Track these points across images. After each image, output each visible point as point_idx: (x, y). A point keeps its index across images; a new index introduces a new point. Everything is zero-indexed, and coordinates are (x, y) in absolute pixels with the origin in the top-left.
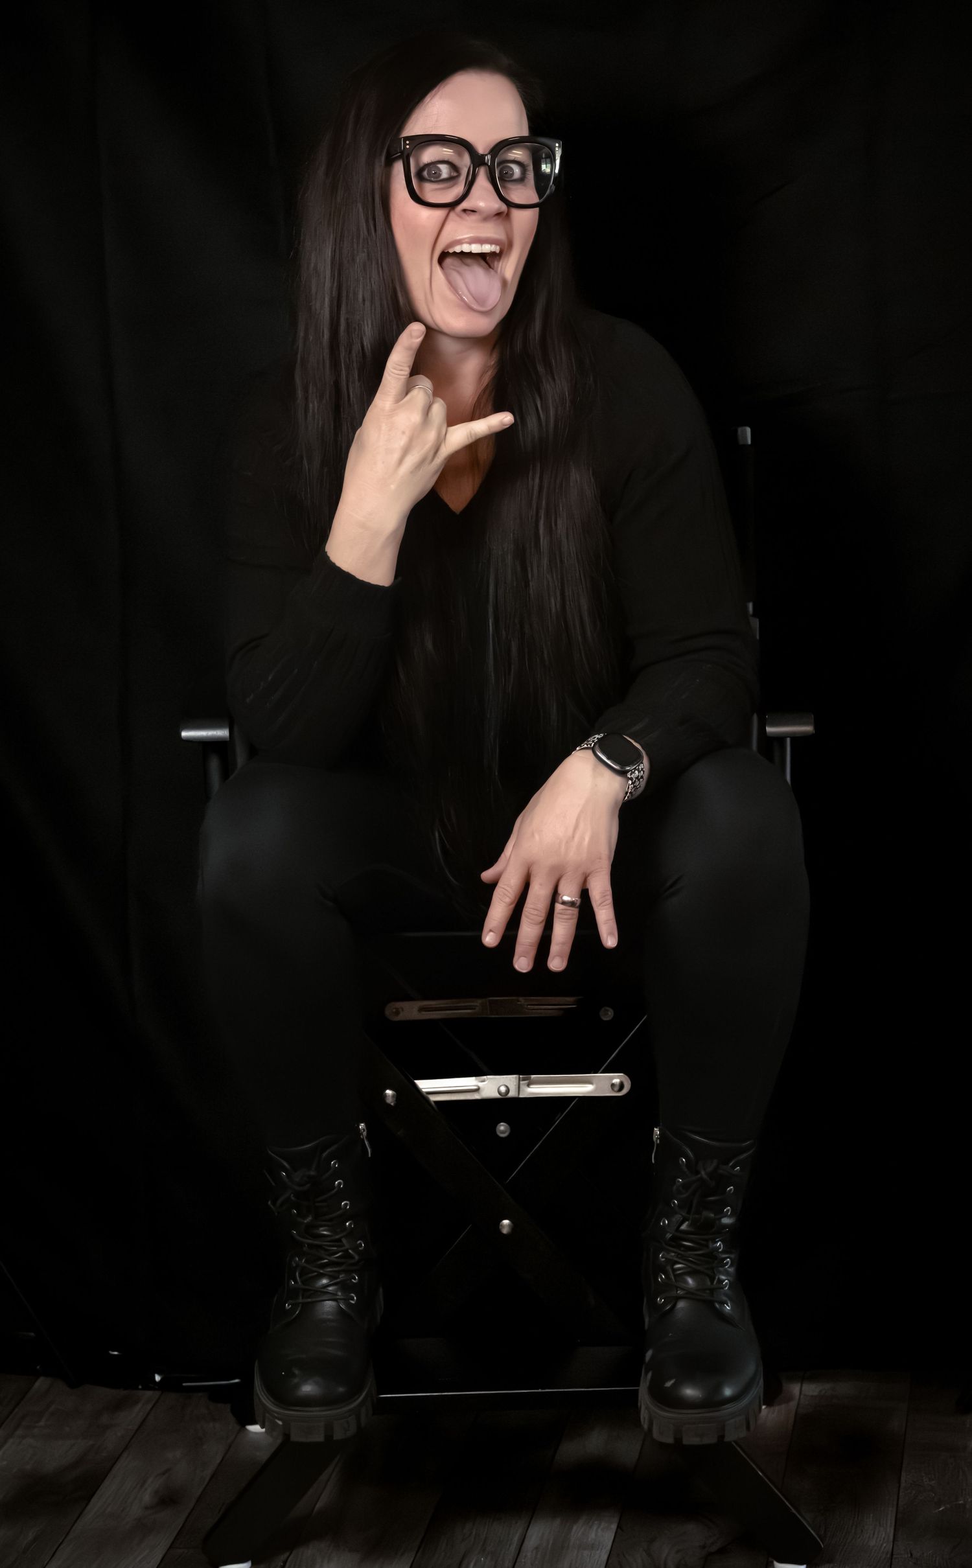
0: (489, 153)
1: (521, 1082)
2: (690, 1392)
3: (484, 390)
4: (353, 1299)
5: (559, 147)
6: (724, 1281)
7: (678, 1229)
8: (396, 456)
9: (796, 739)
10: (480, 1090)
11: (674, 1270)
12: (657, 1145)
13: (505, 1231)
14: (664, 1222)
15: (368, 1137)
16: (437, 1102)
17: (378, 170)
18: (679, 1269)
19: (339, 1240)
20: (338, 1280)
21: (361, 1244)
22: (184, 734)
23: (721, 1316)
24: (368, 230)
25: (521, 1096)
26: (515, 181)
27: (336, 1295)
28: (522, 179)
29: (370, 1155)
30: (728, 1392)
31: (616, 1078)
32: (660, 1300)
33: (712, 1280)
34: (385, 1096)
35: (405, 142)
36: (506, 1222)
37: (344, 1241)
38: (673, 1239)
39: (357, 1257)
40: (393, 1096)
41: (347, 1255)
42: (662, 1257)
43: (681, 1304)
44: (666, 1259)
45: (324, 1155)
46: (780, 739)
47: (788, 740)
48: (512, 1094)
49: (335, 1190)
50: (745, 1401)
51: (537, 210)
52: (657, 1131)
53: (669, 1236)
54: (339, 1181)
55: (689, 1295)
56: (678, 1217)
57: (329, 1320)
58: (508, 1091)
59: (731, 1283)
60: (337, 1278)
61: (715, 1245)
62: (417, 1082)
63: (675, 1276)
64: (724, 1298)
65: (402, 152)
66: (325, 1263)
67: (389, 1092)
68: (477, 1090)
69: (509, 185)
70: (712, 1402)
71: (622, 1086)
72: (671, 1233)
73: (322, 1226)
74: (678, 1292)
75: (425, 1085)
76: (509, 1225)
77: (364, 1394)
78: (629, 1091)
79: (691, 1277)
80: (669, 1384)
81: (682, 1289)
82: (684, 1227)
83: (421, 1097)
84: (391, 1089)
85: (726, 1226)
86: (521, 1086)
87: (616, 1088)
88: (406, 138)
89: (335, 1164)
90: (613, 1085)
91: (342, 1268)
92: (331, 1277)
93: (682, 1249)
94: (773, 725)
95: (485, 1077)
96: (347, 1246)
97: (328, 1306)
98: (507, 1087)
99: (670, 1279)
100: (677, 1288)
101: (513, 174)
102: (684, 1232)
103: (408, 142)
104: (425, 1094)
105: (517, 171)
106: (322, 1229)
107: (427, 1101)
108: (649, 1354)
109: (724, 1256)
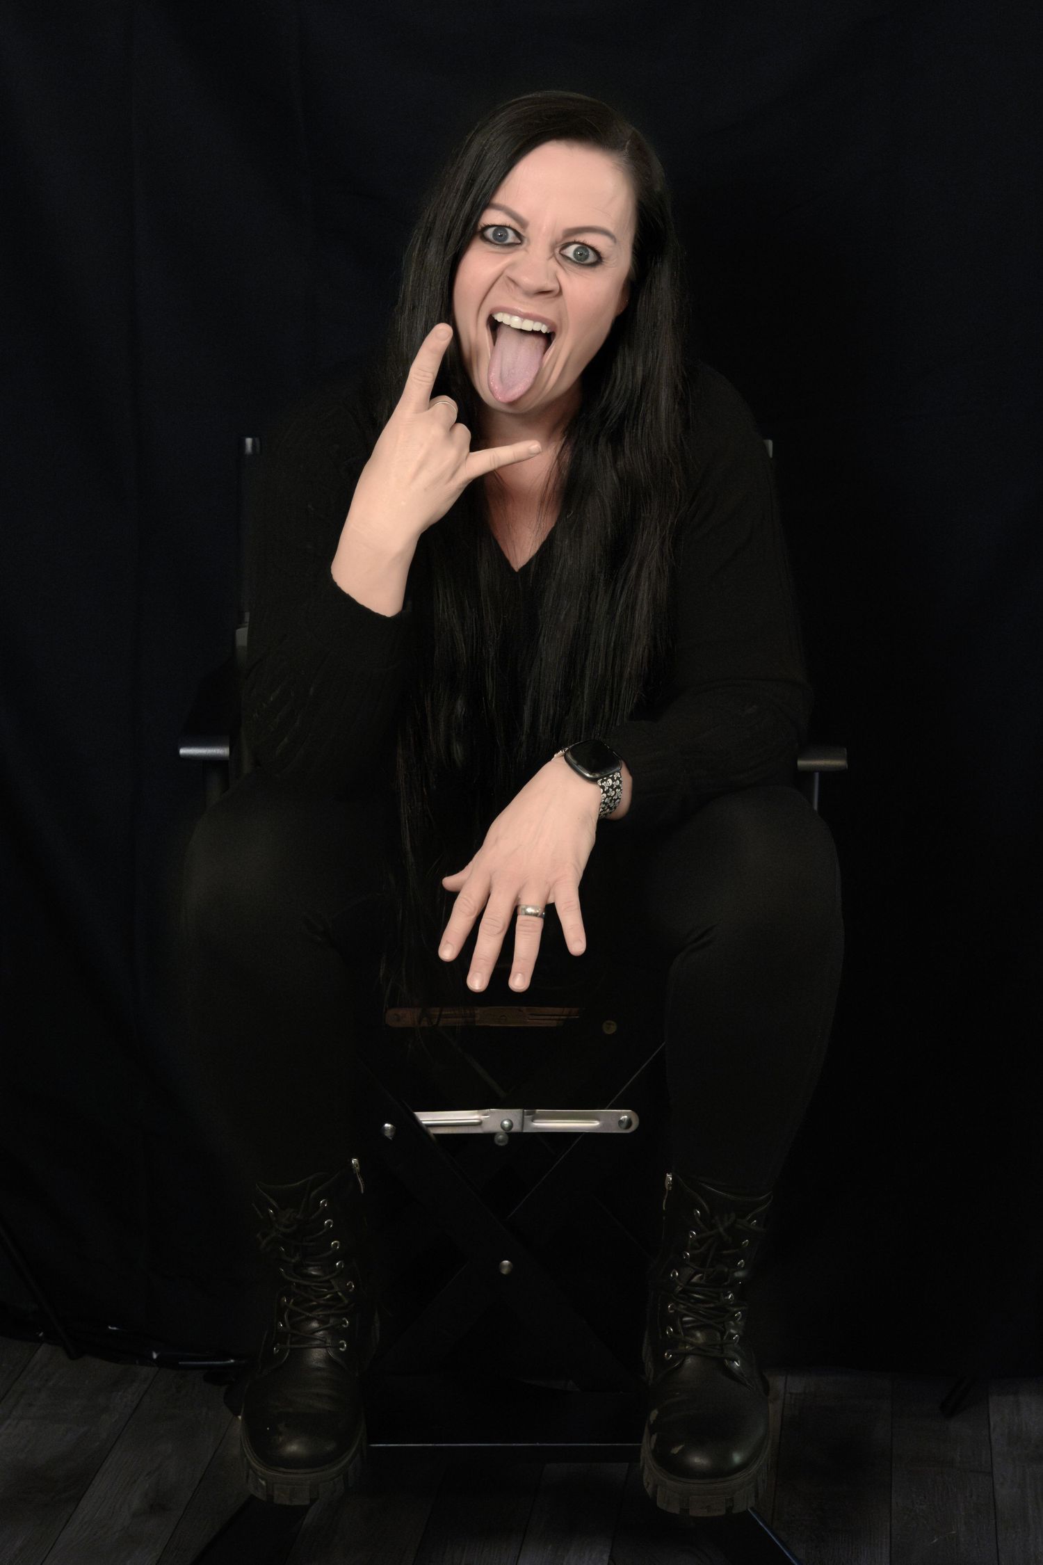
1: (525, 1117)
2: (698, 1460)
4: (343, 1347)
6: (734, 1335)
7: (689, 1283)
8: (412, 468)
10: (483, 1125)
11: (683, 1323)
12: (669, 1191)
13: (505, 1271)
14: (674, 1274)
15: (361, 1172)
16: (437, 1136)
18: (687, 1322)
19: (328, 1281)
20: (328, 1325)
21: (350, 1285)
23: (729, 1372)
25: (524, 1131)
27: (325, 1342)
29: (362, 1191)
30: (737, 1458)
31: (625, 1115)
32: (668, 1356)
33: (723, 1334)
34: (384, 1129)
36: (506, 1262)
37: (333, 1282)
38: (683, 1291)
39: (346, 1301)
40: (392, 1130)
41: (336, 1298)
42: (671, 1309)
43: (689, 1361)
44: (676, 1311)
45: (314, 1193)
47: (817, 774)
48: (516, 1128)
49: (325, 1230)
50: (754, 1469)
52: (670, 1177)
53: (679, 1289)
54: (329, 1220)
55: (699, 1351)
56: (689, 1271)
57: (318, 1369)
58: (511, 1126)
59: (741, 1338)
60: (328, 1322)
61: (726, 1298)
62: (417, 1114)
63: (683, 1329)
64: (732, 1354)
66: (314, 1305)
67: (387, 1125)
68: (480, 1124)
70: (721, 1471)
71: (629, 1123)
72: (681, 1286)
73: (312, 1266)
74: (687, 1347)
75: (426, 1118)
76: (509, 1265)
77: (354, 1449)
78: (638, 1127)
79: (701, 1331)
80: (676, 1450)
81: (692, 1344)
82: (695, 1279)
83: (421, 1130)
84: (389, 1123)
85: (739, 1279)
86: (525, 1120)
87: (624, 1125)
89: (324, 1203)
90: (621, 1122)
91: (333, 1311)
92: (320, 1322)
93: (692, 1301)
95: (488, 1110)
96: (337, 1289)
97: (317, 1355)
98: (510, 1121)
99: (679, 1333)
100: (685, 1343)
102: (695, 1285)
104: (425, 1127)
106: (311, 1268)
107: (427, 1134)
108: (654, 1414)
109: (735, 1309)
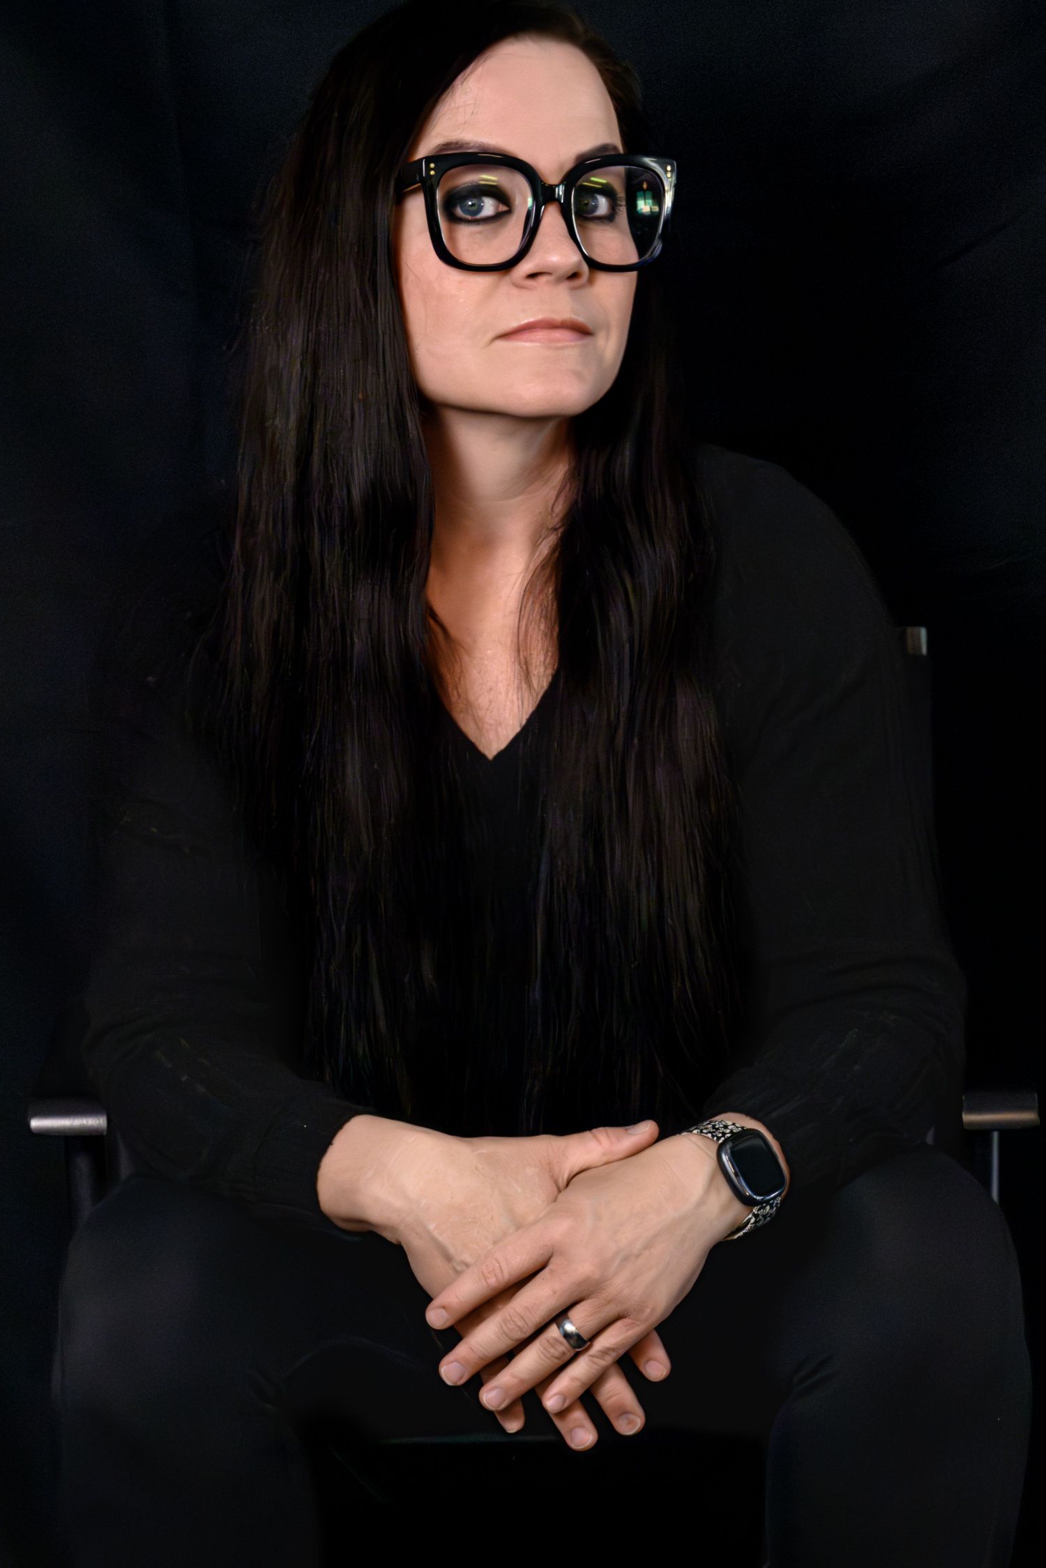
0: (561, 182)
3: (543, 566)
5: (672, 171)
9: (1008, 1132)
17: (383, 211)
22: (36, 1123)
24: (366, 303)
26: (601, 219)
28: (610, 218)
35: (428, 166)
46: (983, 1133)
47: (996, 1135)
51: (633, 275)
65: (423, 180)
69: (591, 225)
88: (429, 159)
94: (971, 1110)
101: (596, 207)
103: (432, 165)
105: (603, 204)
